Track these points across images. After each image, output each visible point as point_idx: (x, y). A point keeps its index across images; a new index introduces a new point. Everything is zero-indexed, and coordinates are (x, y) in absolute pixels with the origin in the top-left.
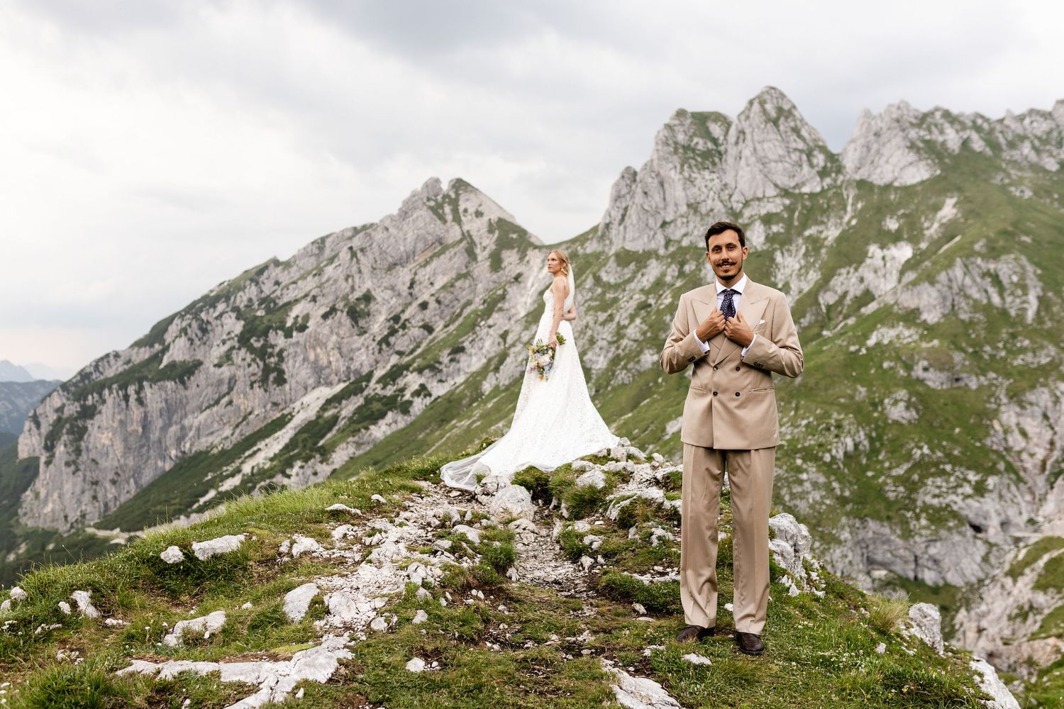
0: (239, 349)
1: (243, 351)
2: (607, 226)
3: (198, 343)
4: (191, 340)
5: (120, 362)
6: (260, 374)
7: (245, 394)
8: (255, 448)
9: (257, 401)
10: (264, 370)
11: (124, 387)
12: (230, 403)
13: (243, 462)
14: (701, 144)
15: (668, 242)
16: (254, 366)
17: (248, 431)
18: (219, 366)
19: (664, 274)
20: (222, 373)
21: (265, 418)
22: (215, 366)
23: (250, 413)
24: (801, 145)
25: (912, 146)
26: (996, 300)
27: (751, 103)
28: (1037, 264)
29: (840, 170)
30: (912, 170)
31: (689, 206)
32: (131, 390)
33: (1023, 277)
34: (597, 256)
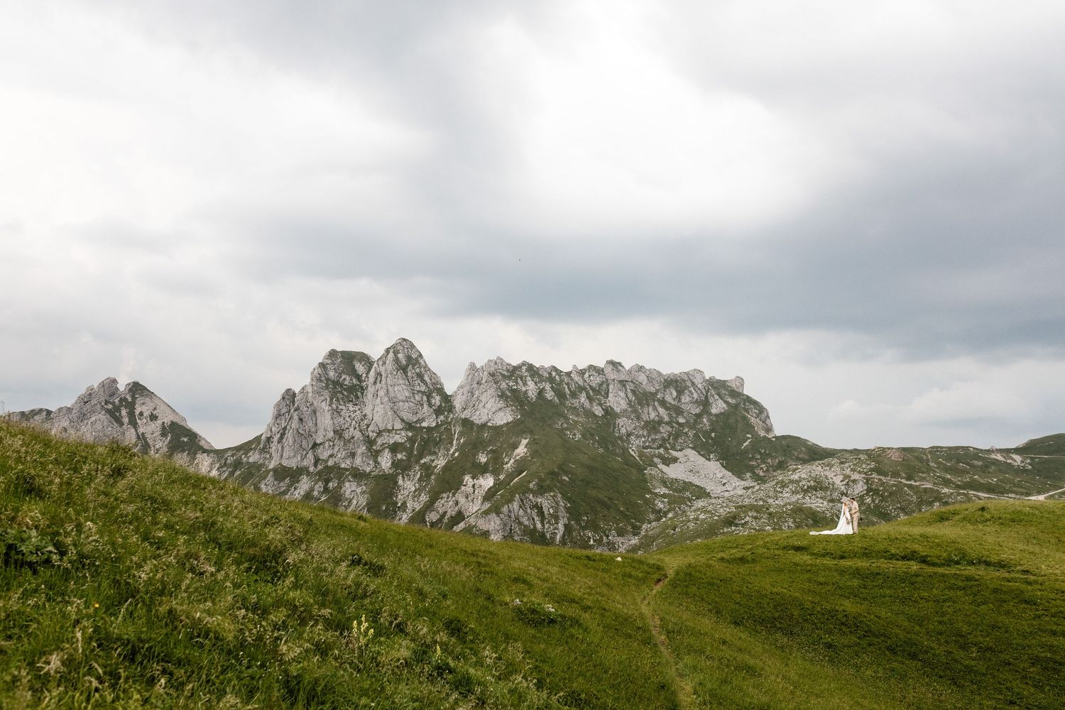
2: (269, 439)
14: (347, 380)
15: (317, 461)
19: (312, 489)
24: (423, 388)
25: (502, 396)
26: (539, 526)
27: (387, 351)
28: (569, 499)
29: (451, 409)
30: (501, 414)
31: (335, 432)
33: (556, 511)
34: (258, 467)
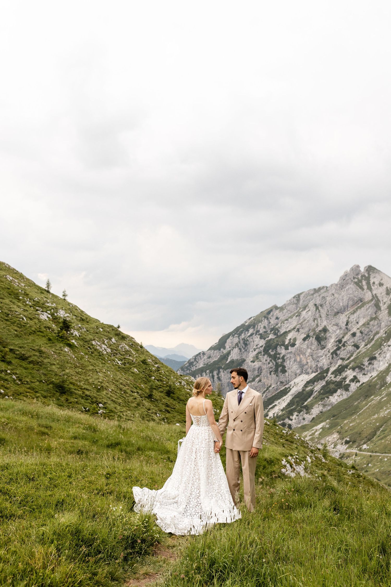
0: (264, 355)
1: (266, 356)
3: (243, 350)
4: (240, 349)
5: (205, 357)
6: (274, 367)
7: (267, 377)
8: (274, 404)
9: (273, 380)
10: (276, 366)
11: (212, 372)
12: (260, 381)
13: (268, 411)
16: (271, 364)
17: (269, 396)
18: (253, 362)
20: (255, 366)
21: (277, 389)
22: (251, 362)
23: (270, 386)
32: (215, 373)
